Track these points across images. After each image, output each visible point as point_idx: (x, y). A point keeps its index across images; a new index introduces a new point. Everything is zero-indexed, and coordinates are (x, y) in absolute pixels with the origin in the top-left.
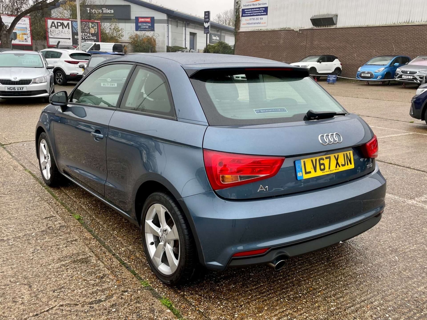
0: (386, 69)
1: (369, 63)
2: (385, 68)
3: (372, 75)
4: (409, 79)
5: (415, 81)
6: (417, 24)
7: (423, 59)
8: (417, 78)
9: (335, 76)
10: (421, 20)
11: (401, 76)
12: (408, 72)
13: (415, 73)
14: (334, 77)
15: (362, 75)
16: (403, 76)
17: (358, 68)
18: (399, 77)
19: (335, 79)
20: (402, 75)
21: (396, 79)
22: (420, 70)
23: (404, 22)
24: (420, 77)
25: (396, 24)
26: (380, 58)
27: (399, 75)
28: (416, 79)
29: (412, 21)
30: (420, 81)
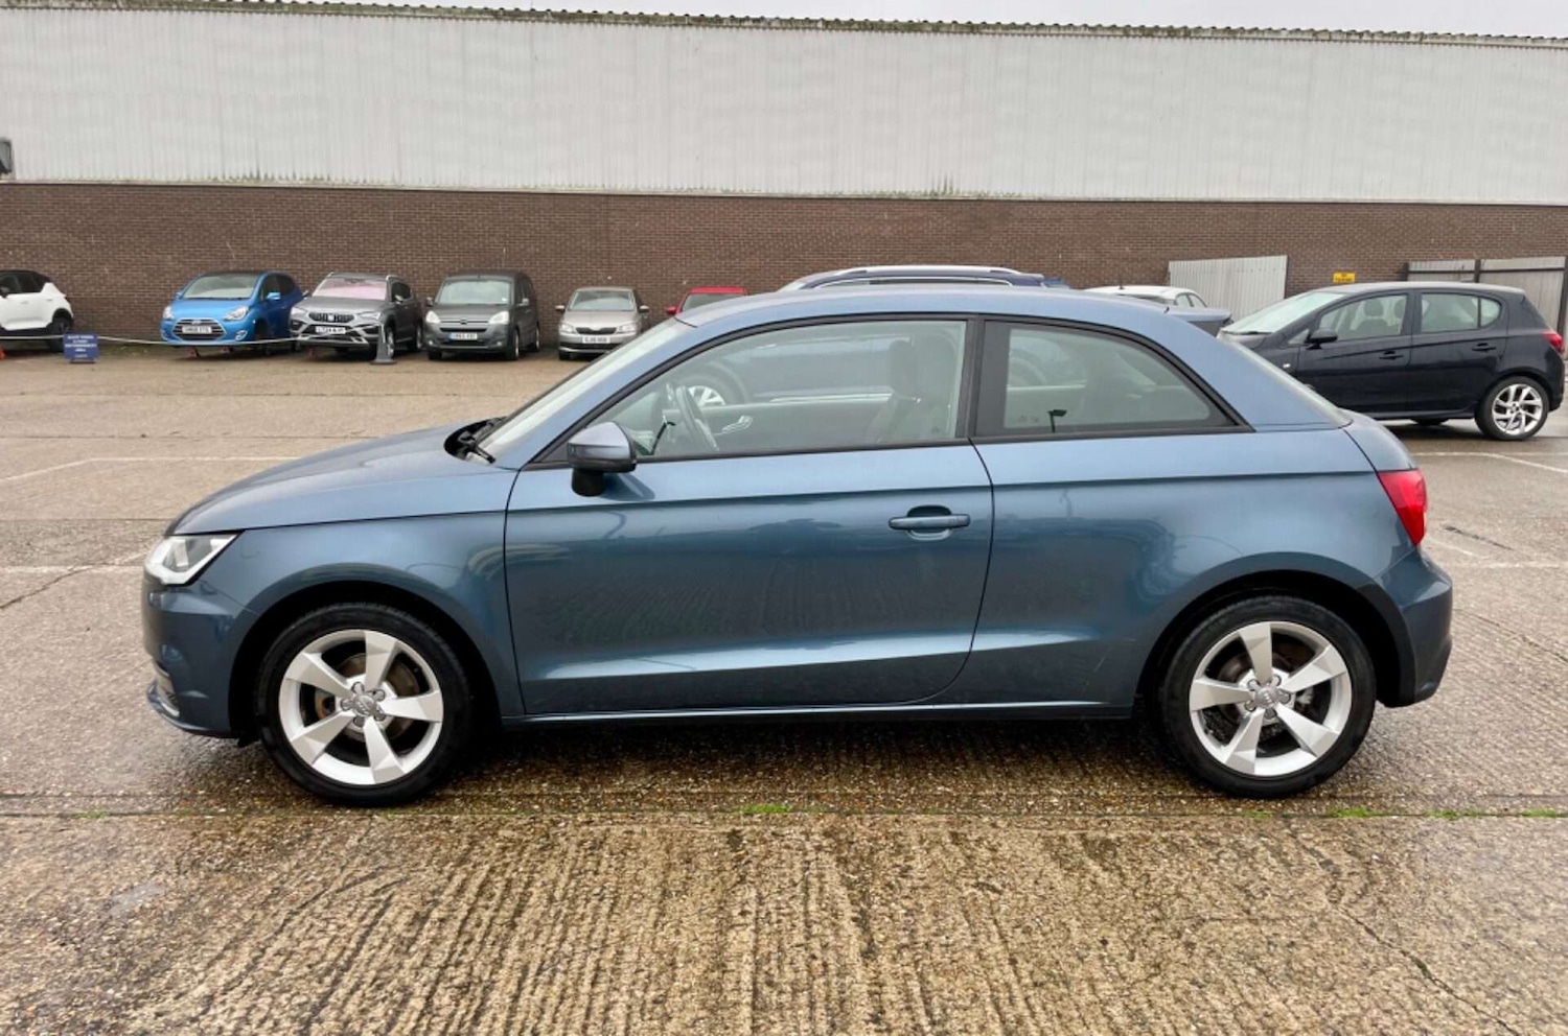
0: (253, 311)
1: (188, 295)
2: (250, 308)
3: (215, 328)
4: (338, 337)
5: (356, 342)
6: (284, 183)
7: (347, 280)
8: (359, 330)
9: (91, 337)
10: (294, 177)
11: (311, 330)
12: (331, 318)
13: (350, 318)
14: (90, 341)
15: (185, 330)
16: (318, 329)
17: (163, 310)
18: (306, 332)
19: (93, 345)
20: (314, 326)
21: (300, 338)
22: (361, 311)
23: (245, 177)
24: (368, 331)
25: (221, 181)
26: (217, 278)
27: (304, 327)
28: (356, 334)
29: (266, 176)
30: (367, 339)
